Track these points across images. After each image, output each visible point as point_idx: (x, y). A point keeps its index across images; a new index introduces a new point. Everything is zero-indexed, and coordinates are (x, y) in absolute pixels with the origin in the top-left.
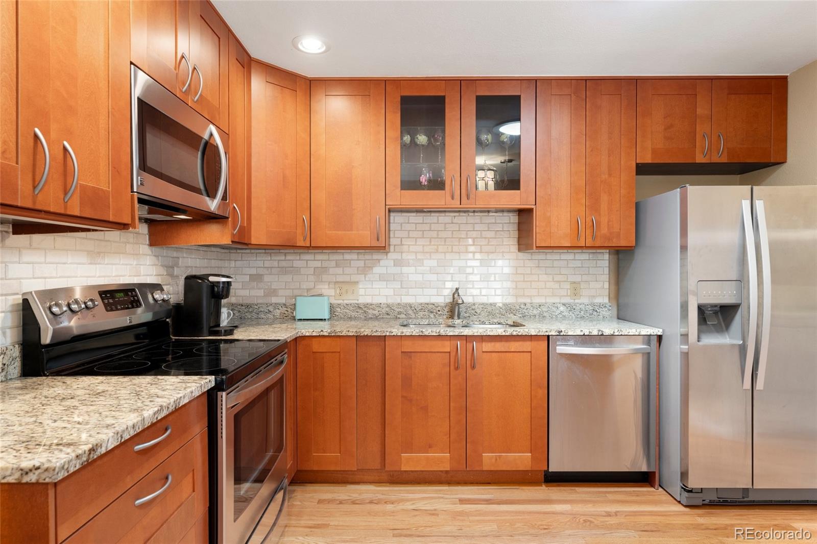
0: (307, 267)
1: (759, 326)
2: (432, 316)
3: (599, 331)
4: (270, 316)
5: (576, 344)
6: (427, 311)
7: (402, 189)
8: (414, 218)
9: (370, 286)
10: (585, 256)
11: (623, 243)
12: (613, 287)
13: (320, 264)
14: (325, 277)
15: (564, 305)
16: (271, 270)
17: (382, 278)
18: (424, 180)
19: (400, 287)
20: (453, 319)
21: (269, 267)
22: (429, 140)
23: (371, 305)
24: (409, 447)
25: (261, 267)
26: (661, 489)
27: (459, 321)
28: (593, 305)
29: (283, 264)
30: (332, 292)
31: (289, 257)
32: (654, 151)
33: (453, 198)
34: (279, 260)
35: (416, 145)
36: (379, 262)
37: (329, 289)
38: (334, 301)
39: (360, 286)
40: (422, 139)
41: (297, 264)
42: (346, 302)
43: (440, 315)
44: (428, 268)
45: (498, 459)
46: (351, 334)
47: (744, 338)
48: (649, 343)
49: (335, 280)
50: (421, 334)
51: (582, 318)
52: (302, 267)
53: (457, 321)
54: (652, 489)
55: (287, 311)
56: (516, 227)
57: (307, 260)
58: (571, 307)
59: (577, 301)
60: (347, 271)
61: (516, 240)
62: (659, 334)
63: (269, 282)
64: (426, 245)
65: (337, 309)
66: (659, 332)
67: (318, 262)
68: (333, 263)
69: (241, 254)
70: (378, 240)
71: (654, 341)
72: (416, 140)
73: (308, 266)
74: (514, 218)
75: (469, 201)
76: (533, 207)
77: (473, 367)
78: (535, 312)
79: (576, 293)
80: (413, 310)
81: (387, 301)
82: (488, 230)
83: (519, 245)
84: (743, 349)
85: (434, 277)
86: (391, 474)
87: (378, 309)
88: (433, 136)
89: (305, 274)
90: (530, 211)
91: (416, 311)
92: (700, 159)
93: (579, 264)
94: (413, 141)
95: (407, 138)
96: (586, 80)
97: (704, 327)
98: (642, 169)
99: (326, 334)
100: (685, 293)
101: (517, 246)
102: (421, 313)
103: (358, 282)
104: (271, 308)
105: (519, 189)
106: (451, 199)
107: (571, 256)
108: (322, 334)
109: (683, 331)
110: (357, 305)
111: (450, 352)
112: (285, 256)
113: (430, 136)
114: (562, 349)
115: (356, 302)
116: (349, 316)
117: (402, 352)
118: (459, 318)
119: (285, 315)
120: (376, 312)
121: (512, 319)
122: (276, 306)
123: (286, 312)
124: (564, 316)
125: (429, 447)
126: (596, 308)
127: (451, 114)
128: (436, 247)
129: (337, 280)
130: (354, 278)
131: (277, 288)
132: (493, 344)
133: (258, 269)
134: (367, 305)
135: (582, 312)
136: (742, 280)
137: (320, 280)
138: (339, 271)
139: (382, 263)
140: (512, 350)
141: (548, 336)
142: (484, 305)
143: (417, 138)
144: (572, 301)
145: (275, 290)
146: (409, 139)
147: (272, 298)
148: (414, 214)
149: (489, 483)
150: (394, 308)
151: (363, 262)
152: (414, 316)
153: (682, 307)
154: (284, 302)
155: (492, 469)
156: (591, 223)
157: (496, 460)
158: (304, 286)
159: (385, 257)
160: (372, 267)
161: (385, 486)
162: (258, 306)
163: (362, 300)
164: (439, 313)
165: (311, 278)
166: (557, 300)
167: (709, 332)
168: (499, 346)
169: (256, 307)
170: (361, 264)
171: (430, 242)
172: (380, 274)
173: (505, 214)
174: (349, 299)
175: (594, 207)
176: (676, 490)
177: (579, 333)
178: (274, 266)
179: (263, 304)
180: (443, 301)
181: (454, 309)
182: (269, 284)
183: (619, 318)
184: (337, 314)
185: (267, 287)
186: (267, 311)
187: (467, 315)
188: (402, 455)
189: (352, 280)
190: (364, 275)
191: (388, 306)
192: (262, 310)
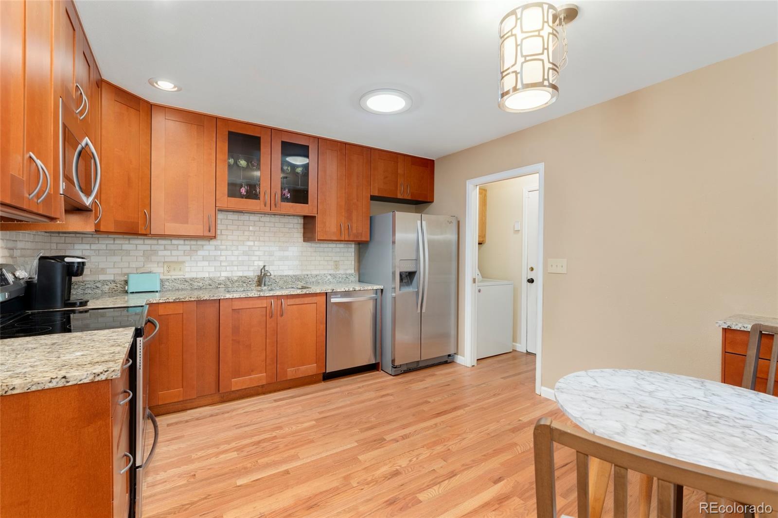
0: (136, 250)
1: (424, 282)
2: (245, 285)
3: (353, 288)
4: (99, 291)
5: (342, 297)
6: (241, 281)
7: (228, 196)
8: (231, 216)
9: (195, 265)
10: (342, 246)
11: (364, 239)
12: (357, 264)
13: (150, 247)
14: (154, 258)
15: (330, 275)
16: (99, 252)
17: (204, 259)
18: (243, 191)
19: (219, 265)
20: (261, 286)
21: (96, 250)
22: (248, 165)
23: (196, 279)
24: (237, 374)
25: (88, 250)
26: (382, 371)
27: (266, 288)
28: (346, 274)
29: (113, 247)
30: (161, 270)
31: (117, 242)
32: (379, 190)
33: (265, 206)
34: (107, 244)
35: (238, 166)
36: (203, 247)
37: (158, 267)
38: (162, 277)
39: (187, 265)
40: (243, 163)
41: (125, 247)
42: (173, 277)
43: (251, 284)
44: (242, 252)
45: (297, 371)
46: (193, 300)
47: (418, 288)
48: (376, 294)
49: (163, 261)
50: (247, 296)
51: (340, 282)
52: (132, 250)
53: (264, 288)
54: (378, 372)
55: (117, 286)
56: (302, 226)
57: (136, 245)
58: (334, 276)
59: (337, 272)
60: (174, 253)
61: (302, 234)
62: (382, 288)
63: (96, 262)
64: (241, 236)
65: (166, 283)
66: (381, 287)
67: (148, 246)
68: (162, 247)
69: (64, 238)
70: (209, 231)
71: (379, 293)
72: (239, 163)
73: (138, 249)
74: (301, 221)
75: (276, 209)
76: (316, 215)
77: (282, 315)
78: (313, 280)
79: (337, 267)
80: (230, 282)
81: (209, 275)
82: (284, 227)
83: (304, 237)
84: (417, 293)
85: (246, 258)
86: (222, 396)
87: (202, 282)
88: (251, 162)
89: (134, 256)
90: (313, 218)
91: (232, 282)
92: (399, 196)
93: (338, 250)
94: (236, 163)
95: (232, 161)
96: (346, 144)
97: (402, 284)
98: (373, 198)
99: (171, 301)
100: (394, 267)
101: (302, 238)
102: (237, 284)
103: (184, 262)
104: (99, 285)
105: (307, 203)
106: (263, 206)
107: (334, 245)
108: (167, 301)
109: (393, 286)
110: (183, 280)
111: (266, 307)
112: (114, 241)
113: (249, 161)
114: (333, 300)
115: (183, 277)
116: (177, 288)
117: (232, 310)
118: (265, 285)
119: (114, 290)
120: (201, 284)
121: (300, 285)
122: (105, 282)
123: (115, 287)
124: (330, 282)
125: (251, 371)
126: (348, 276)
127: (264, 149)
128: (247, 237)
129: (166, 260)
130: (181, 259)
131: (104, 267)
132: (294, 300)
133: (83, 251)
134: (192, 279)
135: (340, 279)
136: (417, 260)
137: (150, 260)
138: (167, 253)
139: (205, 247)
140: (306, 303)
141: (326, 293)
142: (281, 277)
143: (239, 162)
144: (334, 272)
145: (102, 269)
146: (233, 161)
147: (100, 276)
148: (231, 213)
149: (290, 388)
150: (216, 281)
151: (189, 246)
152: (231, 286)
153: (393, 273)
154: (113, 279)
155: (294, 377)
156: (348, 227)
157: (296, 371)
158: (133, 265)
159: (208, 243)
160: (197, 251)
161: (217, 405)
162: (85, 283)
163: (188, 276)
164: (250, 283)
165: (142, 259)
166: (326, 272)
167: (403, 286)
168: (297, 301)
169: (82, 284)
170: (188, 248)
171: (244, 233)
172: (203, 256)
173: (295, 217)
174: (176, 274)
175: (349, 218)
176: (389, 369)
177: (343, 290)
178: (101, 249)
179: (90, 281)
180: (252, 274)
181: (261, 280)
182: (97, 264)
183: (359, 281)
184: (166, 287)
185: (94, 267)
186: (95, 287)
187: (270, 283)
188: (233, 380)
189: (179, 260)
190: (189, 257)
191: (210, 279)
192: (89, 286)
